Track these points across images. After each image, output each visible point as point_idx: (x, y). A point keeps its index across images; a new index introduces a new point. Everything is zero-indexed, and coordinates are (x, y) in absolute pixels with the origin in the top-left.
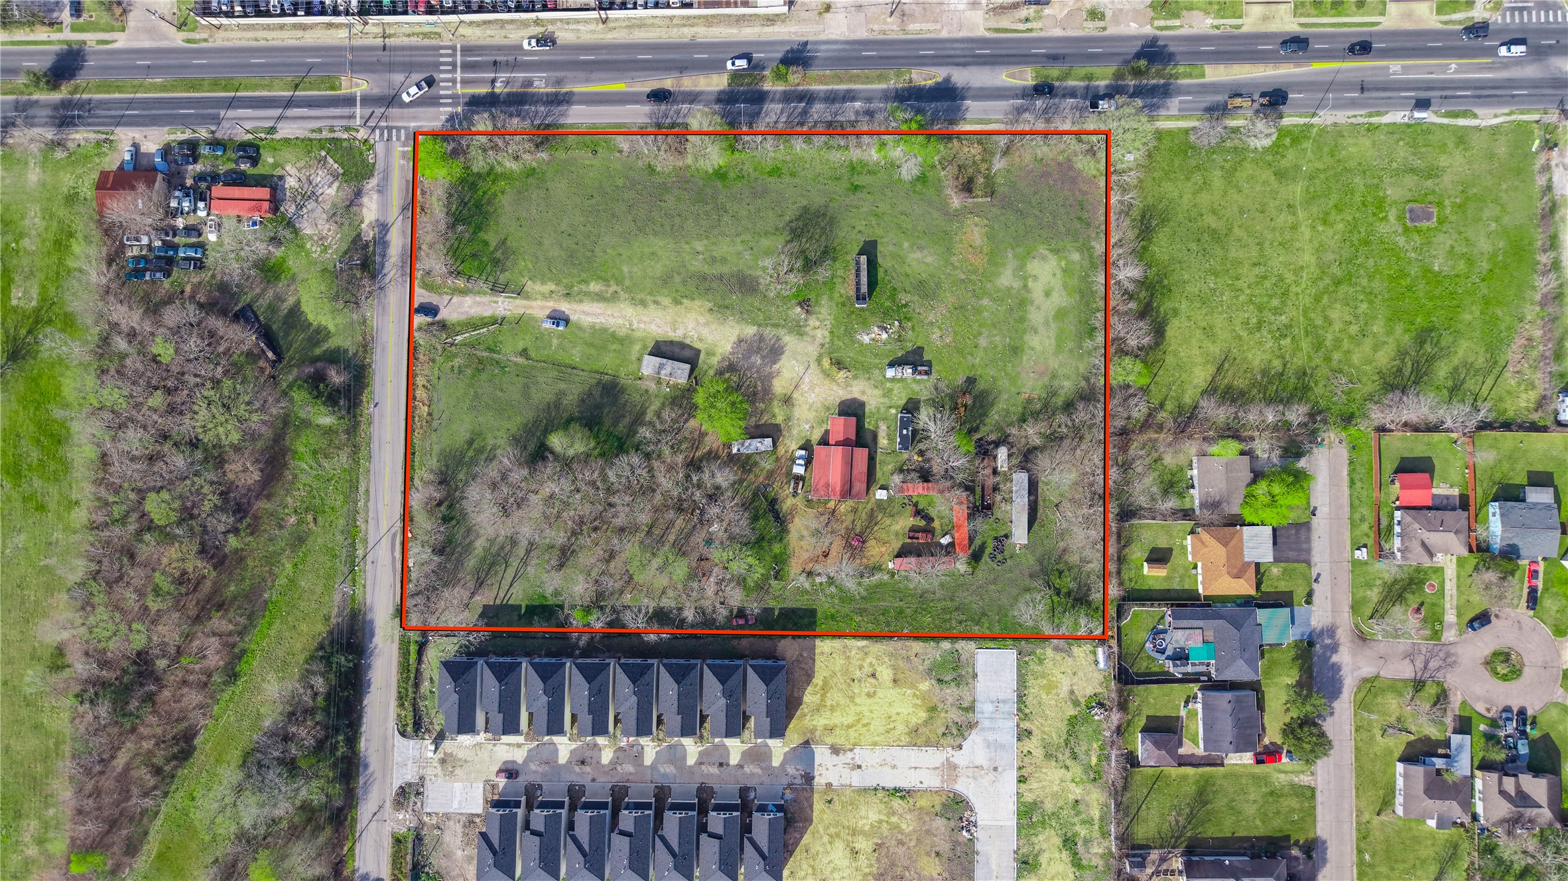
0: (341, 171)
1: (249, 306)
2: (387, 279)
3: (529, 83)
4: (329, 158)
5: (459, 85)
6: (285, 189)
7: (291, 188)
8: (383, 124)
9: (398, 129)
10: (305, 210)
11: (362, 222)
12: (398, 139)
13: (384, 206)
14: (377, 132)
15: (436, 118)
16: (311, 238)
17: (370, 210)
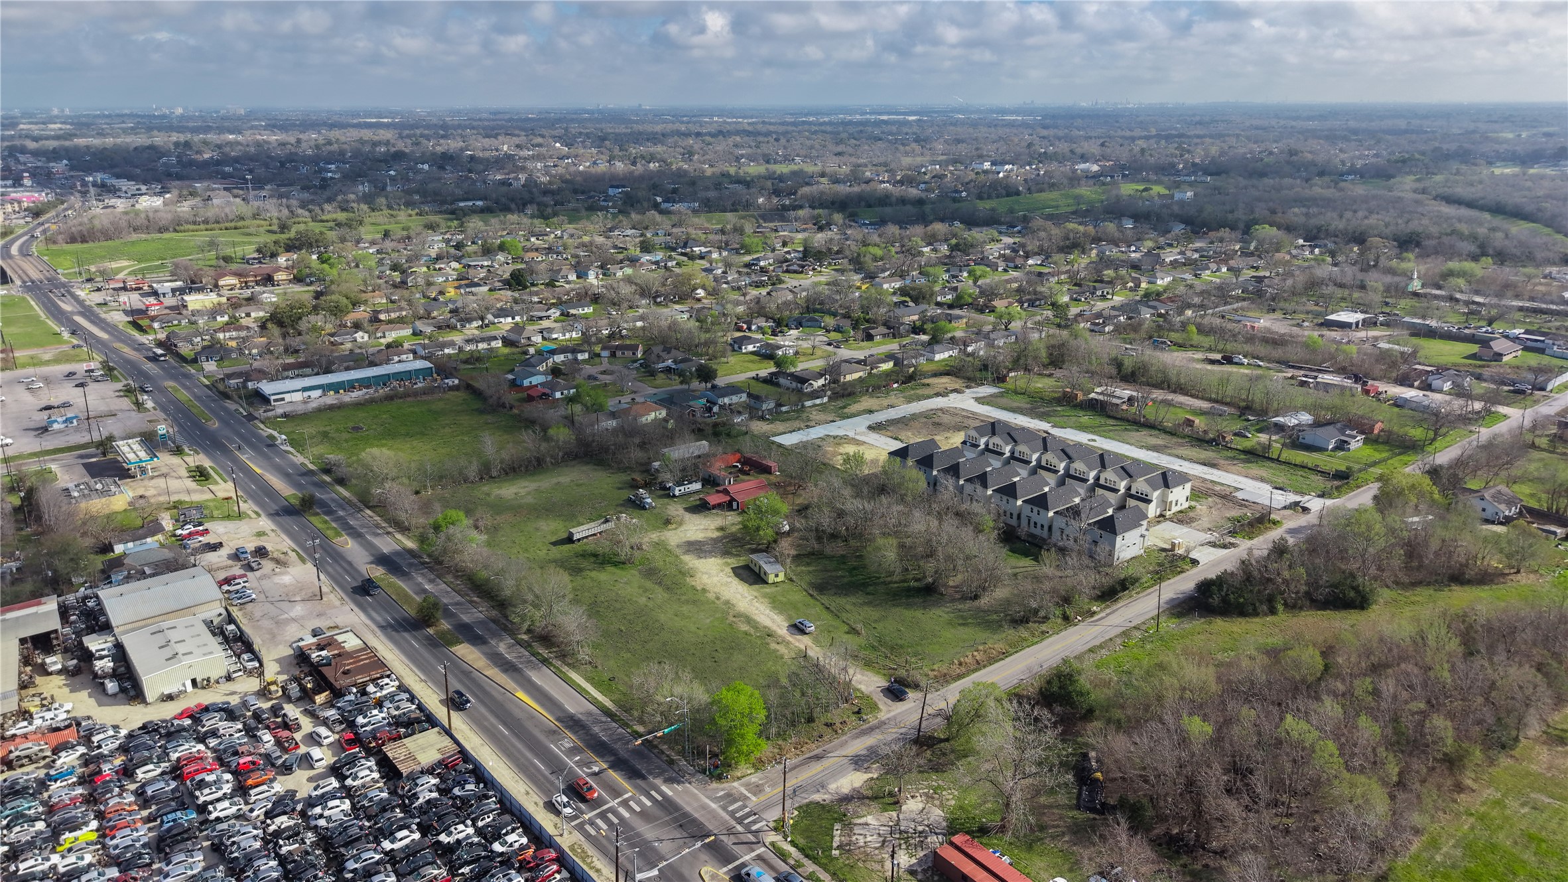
0: (837, 826)
1: (1078, 807)
2: (903, 730)
3: (572, 751)
4: (835, 845)
5: (626, 796)
6: (920, 861)
7: (911, 856)
8: (739, 828)
9: (732, 814)
10: (920, 828)
11: (872, 779)
12: (745, 806)
13: (836, 773)
14: (754, 828)
15: (686, 792)
16: (941, 806)
17: (853, 781)
